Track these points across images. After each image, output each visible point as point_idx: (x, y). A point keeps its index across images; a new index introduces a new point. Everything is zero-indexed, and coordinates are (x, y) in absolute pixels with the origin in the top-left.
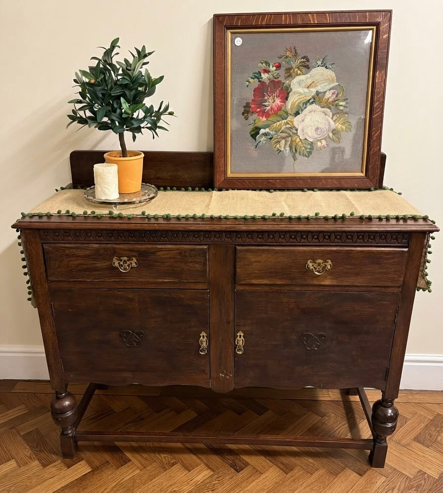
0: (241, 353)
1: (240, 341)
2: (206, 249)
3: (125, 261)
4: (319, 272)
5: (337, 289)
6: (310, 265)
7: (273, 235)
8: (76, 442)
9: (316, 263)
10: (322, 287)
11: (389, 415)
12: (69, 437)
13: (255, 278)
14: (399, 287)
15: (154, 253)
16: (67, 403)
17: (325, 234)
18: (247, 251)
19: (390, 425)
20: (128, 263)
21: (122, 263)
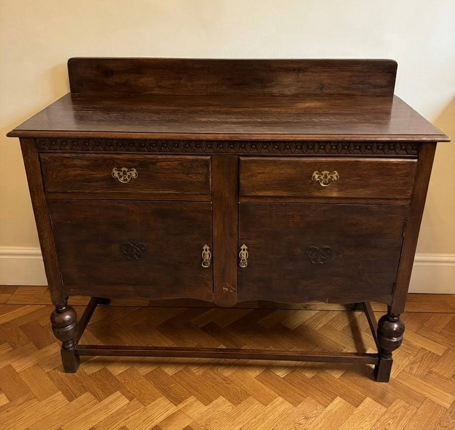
0: (244, 267)
1: (244, 254)
2: (209, 159)
3: (124, 171)
4: (324, 184)
5: (343, 201)
6: (316, 176)
7: (278, 146)
8: (77, 356)
9: (322, 175)
10: (327, 200)
11: (395, 329)
12: (70, 351)
13: (259, 190)
14: (407, 199)
15: (155, 163)
16: (67, 317)
17: (332, 144)
18: (251, 161)
19: (395, 340)
20: (128, 174)
21: (121, 174)
